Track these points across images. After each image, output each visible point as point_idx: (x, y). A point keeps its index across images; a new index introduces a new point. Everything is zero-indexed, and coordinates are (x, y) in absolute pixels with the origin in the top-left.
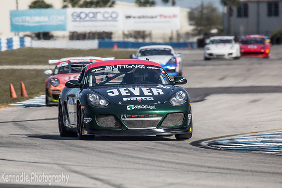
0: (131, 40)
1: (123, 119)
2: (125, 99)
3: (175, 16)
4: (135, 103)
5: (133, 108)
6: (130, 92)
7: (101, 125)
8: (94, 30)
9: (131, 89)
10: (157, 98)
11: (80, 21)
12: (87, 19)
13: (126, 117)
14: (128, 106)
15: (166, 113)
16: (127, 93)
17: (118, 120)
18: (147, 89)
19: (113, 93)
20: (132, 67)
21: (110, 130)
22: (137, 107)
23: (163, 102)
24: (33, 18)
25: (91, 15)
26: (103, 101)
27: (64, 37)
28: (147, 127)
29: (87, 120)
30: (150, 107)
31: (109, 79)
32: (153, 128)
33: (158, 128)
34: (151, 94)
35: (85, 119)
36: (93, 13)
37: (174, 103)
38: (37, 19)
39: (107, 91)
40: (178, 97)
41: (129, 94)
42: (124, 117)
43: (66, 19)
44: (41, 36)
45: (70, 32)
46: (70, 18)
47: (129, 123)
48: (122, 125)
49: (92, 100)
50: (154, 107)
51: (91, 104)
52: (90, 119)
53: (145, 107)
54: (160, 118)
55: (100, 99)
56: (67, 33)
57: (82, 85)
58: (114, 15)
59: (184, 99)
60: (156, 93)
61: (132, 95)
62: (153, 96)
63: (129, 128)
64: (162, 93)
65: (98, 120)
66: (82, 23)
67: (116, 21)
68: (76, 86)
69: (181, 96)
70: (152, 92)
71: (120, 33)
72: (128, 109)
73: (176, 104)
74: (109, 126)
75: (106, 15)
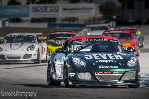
0: (67, 23)
1: (96, 75)
2: (97, 61)
3: (92, 9)
4: (104, 64)
5: (103, 68)
6: (100, 57)
7: (81, 78)
8: (45, 17)
9: (100, 55)
10: (119, 61)
11: (37, 12)
12: (41, 10)
13: (98, 73)
14: (99, 66)
15: (124, 71)
16: (98, 57)
17: (93, 75)
18: (111, 55)
19: (89, 57)
20: (99, 40)
21: (87, 82)
22: (105, 66)
23: (123, 63)
24: (10, 10)
25: (44, 8)
26: (82, 62)
27: (28, 21)
28: (112, 80)
29: (72, 75)
30: (114, 67)
31: (82, 48)
32: (116, 81)
33: (119, 81)
34: (114, 58)
35: (70, 74)
36: (45, 7)
37: (129, 65)
38: (12, 10)
39: (85, 56)
40: (132, 61)
41: (100, 58)
42: (97, 73)
43: (29, 10)
44: (15, 20)
45: (31, 18)
46: (31, 10)
47: (100, 77)
48: (96, 79)
49: (75, 61)
50: (116, 67)
51: (75, 64)
52: (74, 74)
53: (111, 67)
54: (121, 75)
55: (81, 61)
56: (29, 19)
57: (66, 52)
58: (57, 8)
59: (136, 62)
60: (117, 58)
61: (102, 59)
62: (115, 59)
63: (100, 81)
64: (121, 58)
65: (79, 75)
66: (39, 13)
67: (58, 12)
68: (63, 52)
69: (134, 60)
70: (114, 57)
71: (60, 18)
72: (100, 68)
73: (131, 66)
74: (86, 79)
75: (52, 8)
